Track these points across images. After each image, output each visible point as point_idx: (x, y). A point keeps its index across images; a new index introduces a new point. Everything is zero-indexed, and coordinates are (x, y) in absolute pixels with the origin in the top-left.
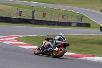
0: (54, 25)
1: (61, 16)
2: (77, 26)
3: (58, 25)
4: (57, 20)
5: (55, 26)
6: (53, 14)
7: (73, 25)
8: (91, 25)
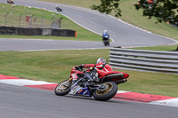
0: (11, 33)
1: (25, 18)
2: (53, 34)
3: (19, 34)
4: (16, 25)
5: (14, 36)
6: (10, 14)
7: (44, 33)
8: (77, 33)
